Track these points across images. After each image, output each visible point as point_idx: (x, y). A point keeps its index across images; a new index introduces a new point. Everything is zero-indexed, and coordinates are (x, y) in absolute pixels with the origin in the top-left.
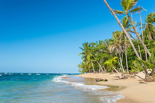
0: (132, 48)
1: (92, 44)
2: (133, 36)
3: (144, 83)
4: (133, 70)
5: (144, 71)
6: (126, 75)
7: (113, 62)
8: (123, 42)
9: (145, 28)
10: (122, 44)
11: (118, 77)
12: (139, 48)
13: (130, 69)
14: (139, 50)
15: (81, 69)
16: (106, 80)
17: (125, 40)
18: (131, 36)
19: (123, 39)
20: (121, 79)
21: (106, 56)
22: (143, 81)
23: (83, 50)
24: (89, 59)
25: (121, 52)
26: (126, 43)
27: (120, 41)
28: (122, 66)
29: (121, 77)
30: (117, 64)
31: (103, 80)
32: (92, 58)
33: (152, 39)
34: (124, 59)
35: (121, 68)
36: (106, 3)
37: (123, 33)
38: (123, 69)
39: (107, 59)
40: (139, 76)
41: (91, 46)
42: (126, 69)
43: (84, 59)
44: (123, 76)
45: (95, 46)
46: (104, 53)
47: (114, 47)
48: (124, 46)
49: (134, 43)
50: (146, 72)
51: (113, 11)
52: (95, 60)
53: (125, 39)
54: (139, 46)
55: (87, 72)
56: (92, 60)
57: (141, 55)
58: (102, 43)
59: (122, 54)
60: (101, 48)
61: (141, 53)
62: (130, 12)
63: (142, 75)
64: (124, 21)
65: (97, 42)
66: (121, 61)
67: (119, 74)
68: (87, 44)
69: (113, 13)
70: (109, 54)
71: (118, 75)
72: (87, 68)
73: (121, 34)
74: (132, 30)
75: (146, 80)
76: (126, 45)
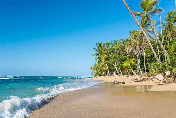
0: (150, 49)
1: (107, 44)
2: (151, 36)
3: (162, 84)
4: (151, 73)
5: (162, 73)
6: (143, 77)
7: (131, 64)
8: (142, 42)
9: (165, 27)
10: (140, 45)
11: (135, 79)
12: (158, 49)
13: (148, 71)
14: (158, 51)
15: (94, 72)
16: (124, 83)
17: (144, 41)
18: (150, 36)
19: (141, 39)
20: (139, 81)
21: (123, 57)
22: (161, 83)
23: (97, 50)
24: (104, 60)
25: (138, 53)
26: (144, 43)
27: (138, 42)
28: (140, 68)
29: (139, 79)
30: (134, 66)
31: (120, 83)
32: (107, 59)
33: (172, 39)
34: (142, 60)
35: (138, 70)
36: (126, 5)
37: (141, 33)
38: (141, 72)
39: (123, 61)
40: (157, 79)
41: (106, 46)
42: (143, 71)
43: (98, 61)
44: (141, 79)
45: (111, 47)
46: (120, 54)
47: (131, 48)
48: (142, 47)
49: (153, 43)
50: (165, 74)
51: (133, 14)
52: (110, 61)
53: (144, 39)
54: (157, 47)
55: (100, 75)
56: (107, 62)
57: (159, 56)
58: (118, 43)
59: (139, 55)
60: (117, 49)
61: (160, 54)
62: (150, 13)
63: (160, 77)
64: (142, 21)
65: (112, 42)
66: (139, 63)
67: (137, 77)
68: (101, 44)
69: (133, 15)
70: (125, 55)
71: (135, 78)
72: (101, 70)
73: (139, 34)
74: (151, 30)
75: (164, 82)
76: (145, 46)
